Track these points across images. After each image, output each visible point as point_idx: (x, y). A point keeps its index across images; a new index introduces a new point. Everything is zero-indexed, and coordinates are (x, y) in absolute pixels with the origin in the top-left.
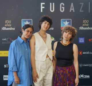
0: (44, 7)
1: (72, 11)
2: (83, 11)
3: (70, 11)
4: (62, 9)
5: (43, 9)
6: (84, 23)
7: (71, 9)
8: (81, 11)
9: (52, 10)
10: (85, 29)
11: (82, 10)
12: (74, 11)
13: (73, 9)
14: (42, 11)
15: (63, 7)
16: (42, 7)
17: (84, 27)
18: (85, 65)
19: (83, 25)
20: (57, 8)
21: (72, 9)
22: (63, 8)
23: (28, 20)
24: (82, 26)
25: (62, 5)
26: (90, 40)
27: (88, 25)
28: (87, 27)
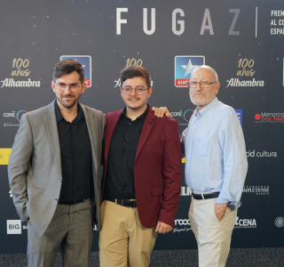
0: (125, 21)
1: (207, 32)
2: (237, 33)
3: (202, 33)
4: (178, 28)
5: (122, 25)
6: (241, 69)
7: (204, 27)
8: (231, 32)
9: (149, 28)
10: (244, 84)
11: (235, 30)
12: (212, 33)
13: (210, 27)
14: (119, 32)
15: (179, 22)
16: (120, 21)
17: (241, 79)
18: (244, 190)
19: (239, 73)
20: (164, 22)
21: (207, 27)
22: (182, 23)
23: (79, 59)
24: (235, 77)
25: (178, 14)
26: (257, 117)
27: (252, 74)
28: (250, 78)
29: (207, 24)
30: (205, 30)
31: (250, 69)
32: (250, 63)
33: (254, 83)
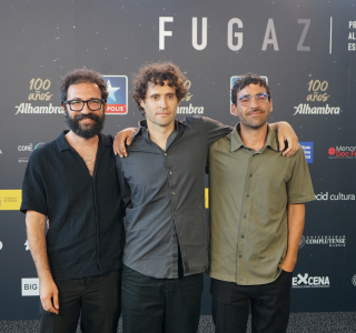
0: (169, 33)
2: (308, 49)
3: (264, 48)
4: (235, 41)
5: (166, 38)
6: (312, 92)
7: (267, 41)
8: (300, 48)
9: (199, 42)
11: (304, 45)
12: (276, 48)
13: (274, 41)
14: (162, 47)
15: (237, 35)
16: (163, 34)
19: (309, 98)
20: (217, 35)
21: (270, 42)
22: (240, 36)
23: (112, 80)
24: (305, 102)
25: (235, 25)
26: (331, 151)
27: (325, 99)
28: (322, 104)
29: (270, 37)
30: (269, 45)
31: (323, 93)
32: (323, 85)
33: (327, 110)
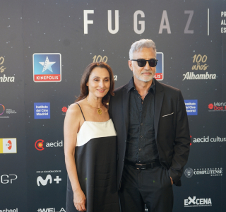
0: (91, 22)
1: (165, 31)
2: (192, 32)
3: (160, 32)
4: (139, 27)
5: (88, 25)
6: (196, 64)
7: (162, 27)
8: (187, 31)
9: (113, 28)
10: (199, 77)
11: (189, 29)
12: (169, 32)
13: (168, 27)
14: (86, 32)
15: (140, 22)
16: (87, 22)
17: (196, 72)
18: (200, 173)
19: (194, 68)
20: (126, 22)
21: (165, 27)
22: (142, 23)
23: (49, 56)
24: (191, 71)
25: (139, 16)
26: (210, 106)
27: (205, 68)
28: (203, 72)
29: (165, 24)
30: (163, 30)
31: (204, 64)
32: (204, 58)
33: (207, 76)
